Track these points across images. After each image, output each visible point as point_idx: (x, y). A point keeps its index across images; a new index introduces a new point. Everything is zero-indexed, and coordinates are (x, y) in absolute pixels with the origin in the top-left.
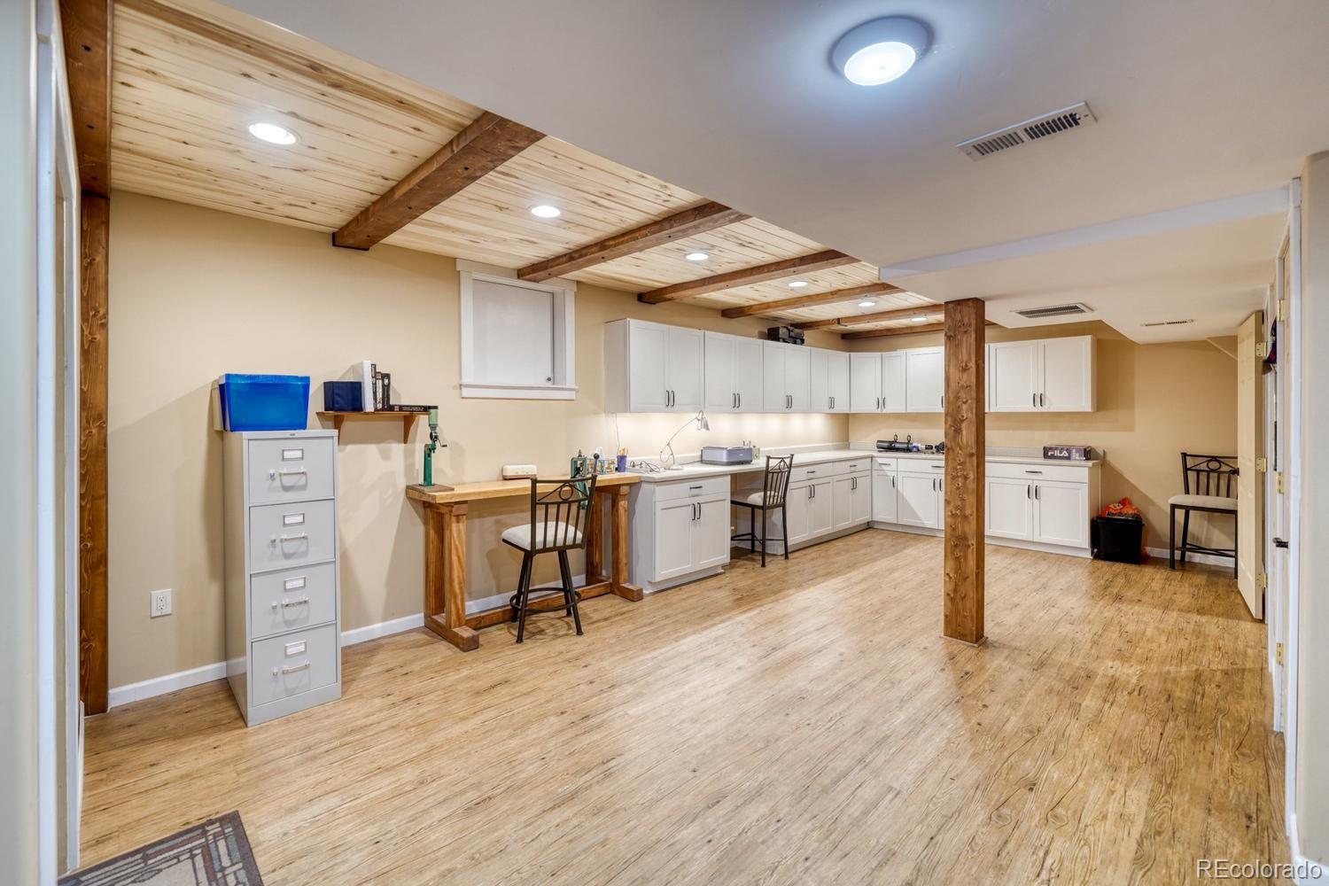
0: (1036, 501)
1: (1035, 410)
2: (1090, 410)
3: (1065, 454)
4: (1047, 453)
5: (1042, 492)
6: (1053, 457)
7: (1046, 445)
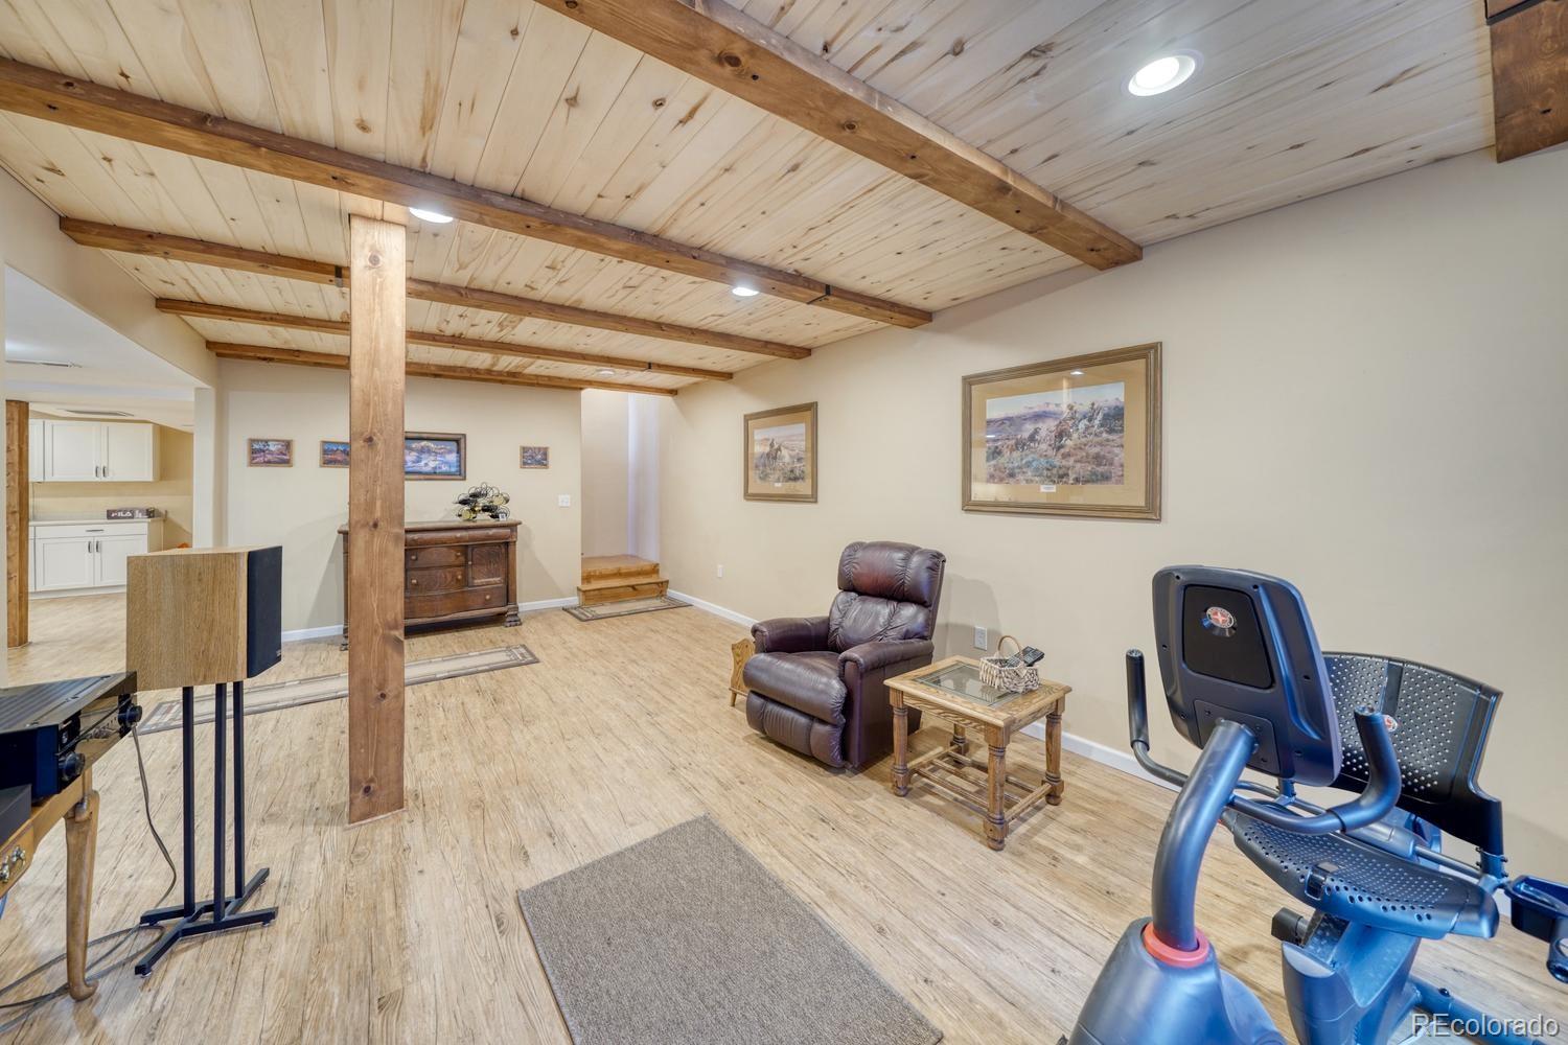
0: (96, 554)
1: (97, 479)
2: (151, 479)
3: (129, 514)
4: (110, 515)
5: (104, 547)
6: (116, 518)
7: (110, 508)
